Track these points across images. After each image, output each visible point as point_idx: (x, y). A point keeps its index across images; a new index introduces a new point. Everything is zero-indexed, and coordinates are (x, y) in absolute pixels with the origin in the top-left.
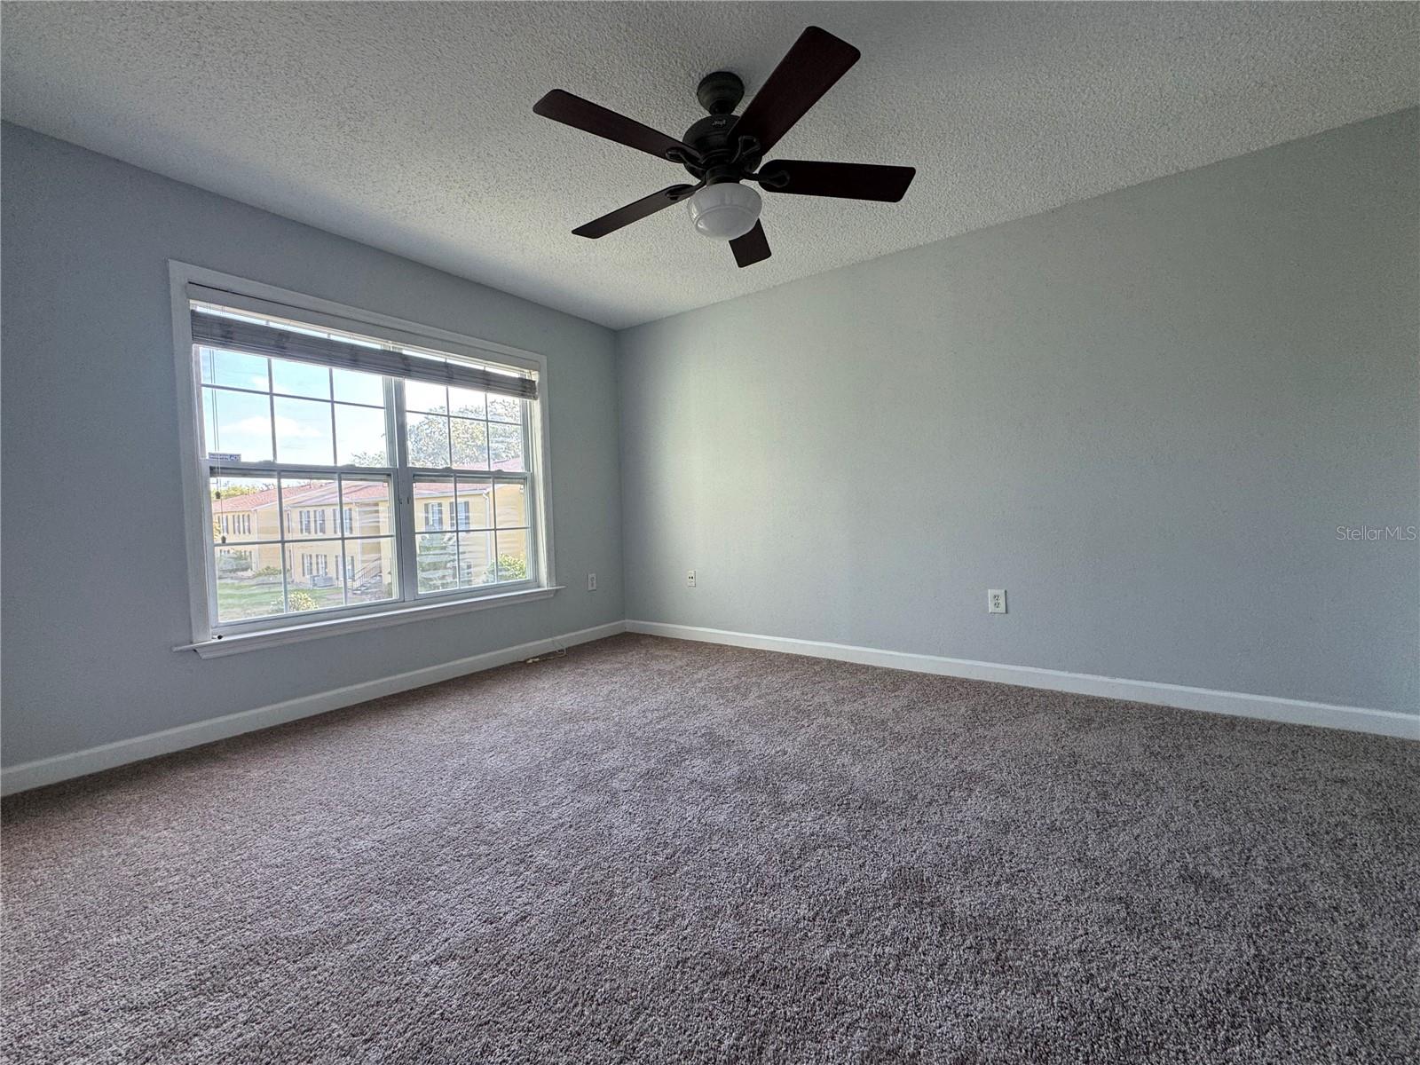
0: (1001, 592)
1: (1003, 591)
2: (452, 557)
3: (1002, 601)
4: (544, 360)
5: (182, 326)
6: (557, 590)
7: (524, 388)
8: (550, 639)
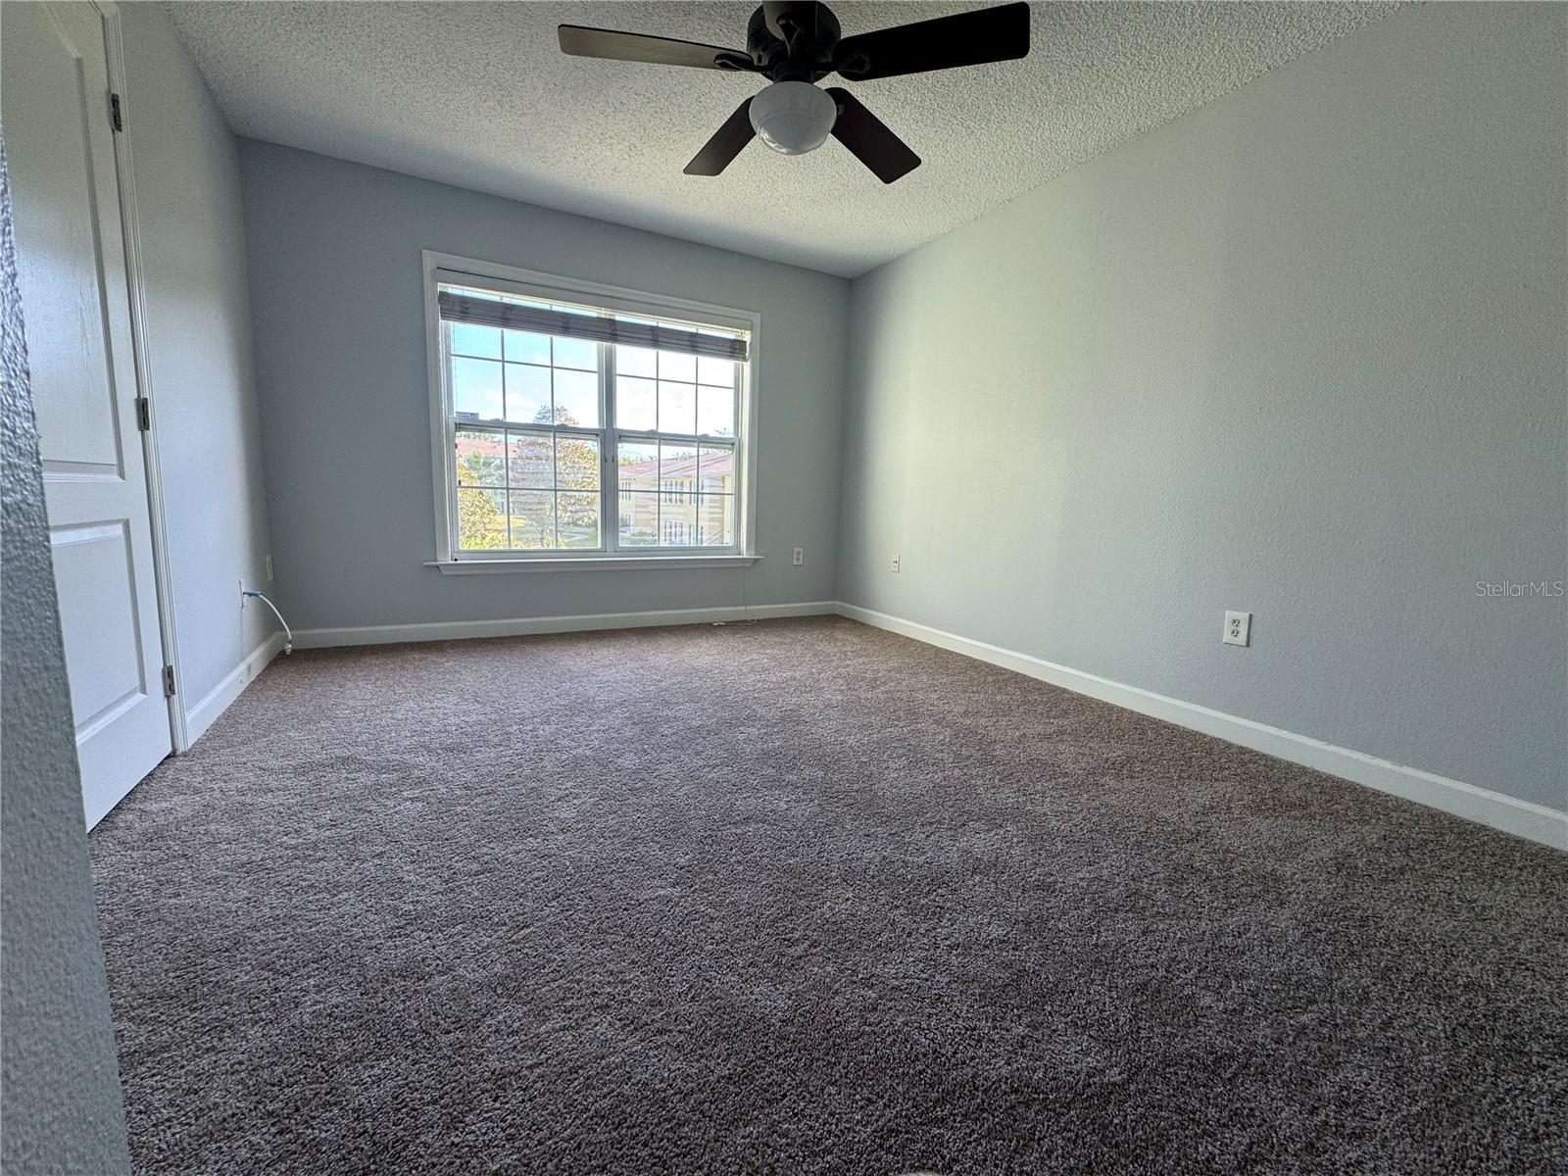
0: (1244, 616)
1: (1247, 615)
2: (652, 516)
3: (1243, 629)
4: (757, 318)
5: (433, 306)
6: (756, 560)
7: (735, 349)
8: (743, 608)
